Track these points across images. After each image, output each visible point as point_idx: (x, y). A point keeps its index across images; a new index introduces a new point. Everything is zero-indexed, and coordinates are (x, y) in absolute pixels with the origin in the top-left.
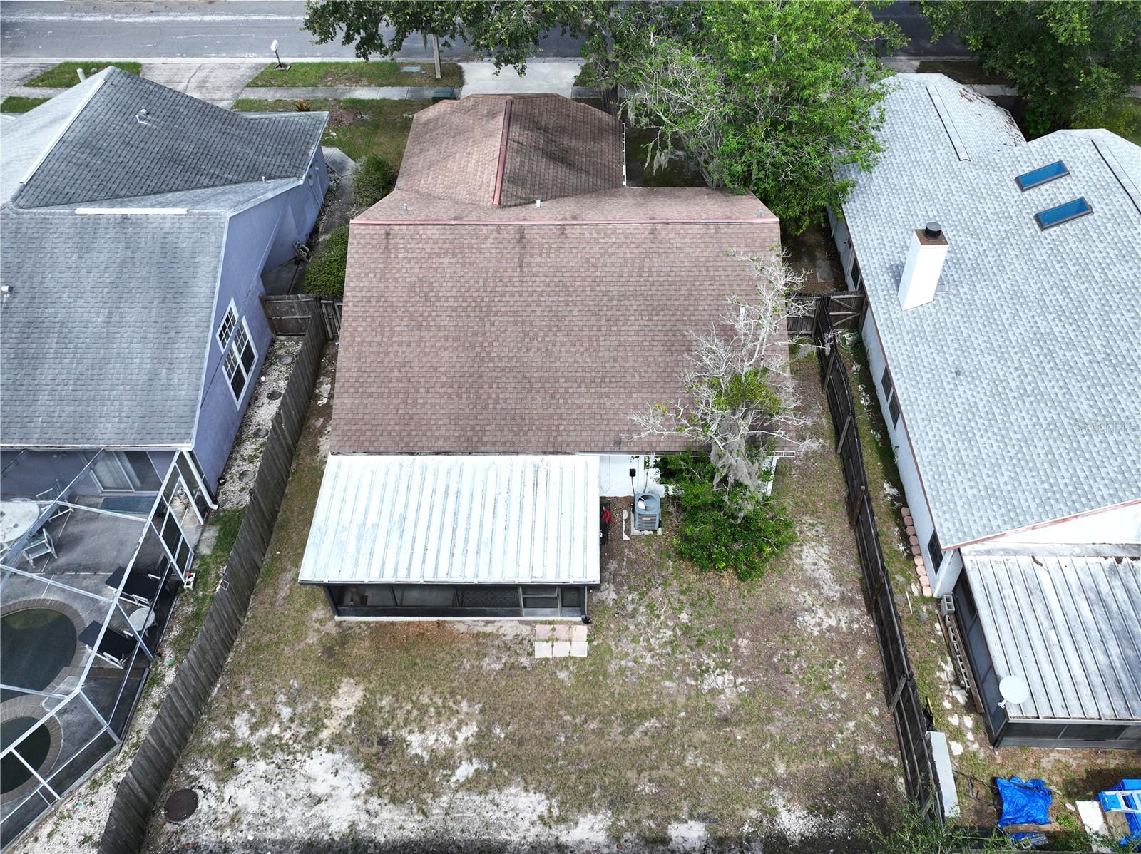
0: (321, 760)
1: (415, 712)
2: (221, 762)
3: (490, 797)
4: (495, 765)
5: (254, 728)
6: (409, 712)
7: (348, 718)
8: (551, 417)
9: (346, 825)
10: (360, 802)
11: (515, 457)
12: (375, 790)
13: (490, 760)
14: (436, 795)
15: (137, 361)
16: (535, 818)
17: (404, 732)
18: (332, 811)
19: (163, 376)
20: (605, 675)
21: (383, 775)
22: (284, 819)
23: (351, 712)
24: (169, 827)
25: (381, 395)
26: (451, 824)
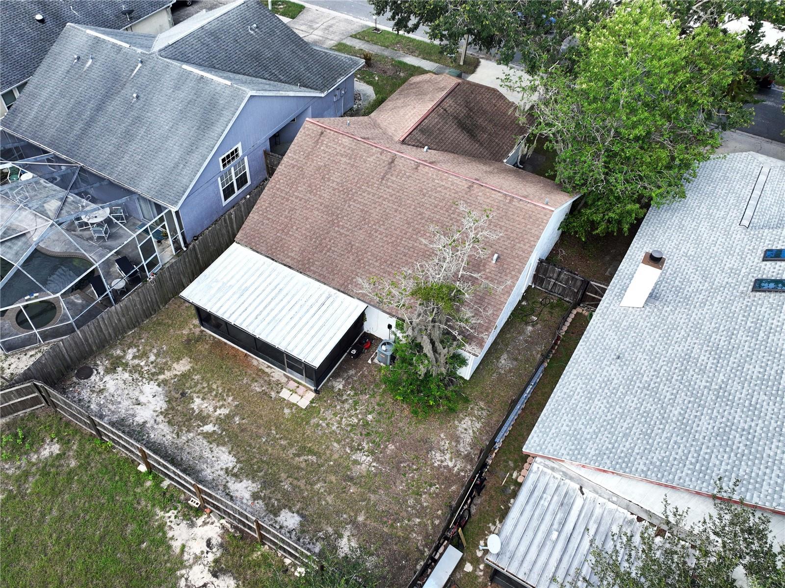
0: (152, 387)
1: (206, 389)
2: (112, 364)
3: (211, 446)
4: (224, 433)
5: (134, 357)
6: (204, 388)
7: (176, 375)
8: (352, 272)
9: (143, 420)
10: (155, 414)
11: (322, 285)
12: (165, 413)
13: (223, 430)
14: (189, 431)
15: (173, 155)
16: (224, 467)
17: (195, 395)
18: (141, 412)
19: (180, 168)
20: (308, 423)
21: (173, 409)
22: (120, 403)
23: (179, 373)
24: (74, 379)
25: (273, 221)
26: (185, 446)
